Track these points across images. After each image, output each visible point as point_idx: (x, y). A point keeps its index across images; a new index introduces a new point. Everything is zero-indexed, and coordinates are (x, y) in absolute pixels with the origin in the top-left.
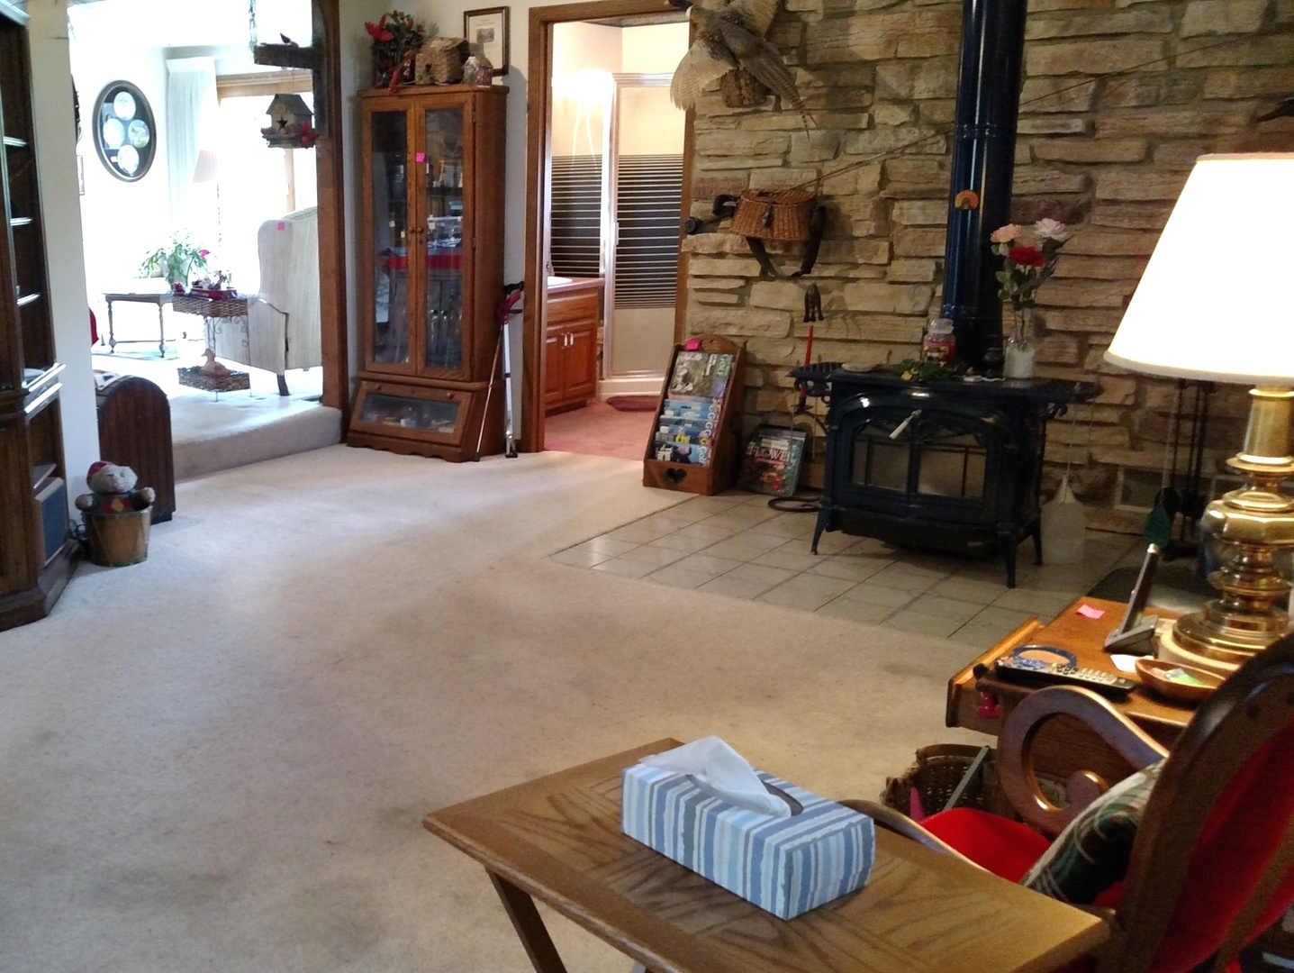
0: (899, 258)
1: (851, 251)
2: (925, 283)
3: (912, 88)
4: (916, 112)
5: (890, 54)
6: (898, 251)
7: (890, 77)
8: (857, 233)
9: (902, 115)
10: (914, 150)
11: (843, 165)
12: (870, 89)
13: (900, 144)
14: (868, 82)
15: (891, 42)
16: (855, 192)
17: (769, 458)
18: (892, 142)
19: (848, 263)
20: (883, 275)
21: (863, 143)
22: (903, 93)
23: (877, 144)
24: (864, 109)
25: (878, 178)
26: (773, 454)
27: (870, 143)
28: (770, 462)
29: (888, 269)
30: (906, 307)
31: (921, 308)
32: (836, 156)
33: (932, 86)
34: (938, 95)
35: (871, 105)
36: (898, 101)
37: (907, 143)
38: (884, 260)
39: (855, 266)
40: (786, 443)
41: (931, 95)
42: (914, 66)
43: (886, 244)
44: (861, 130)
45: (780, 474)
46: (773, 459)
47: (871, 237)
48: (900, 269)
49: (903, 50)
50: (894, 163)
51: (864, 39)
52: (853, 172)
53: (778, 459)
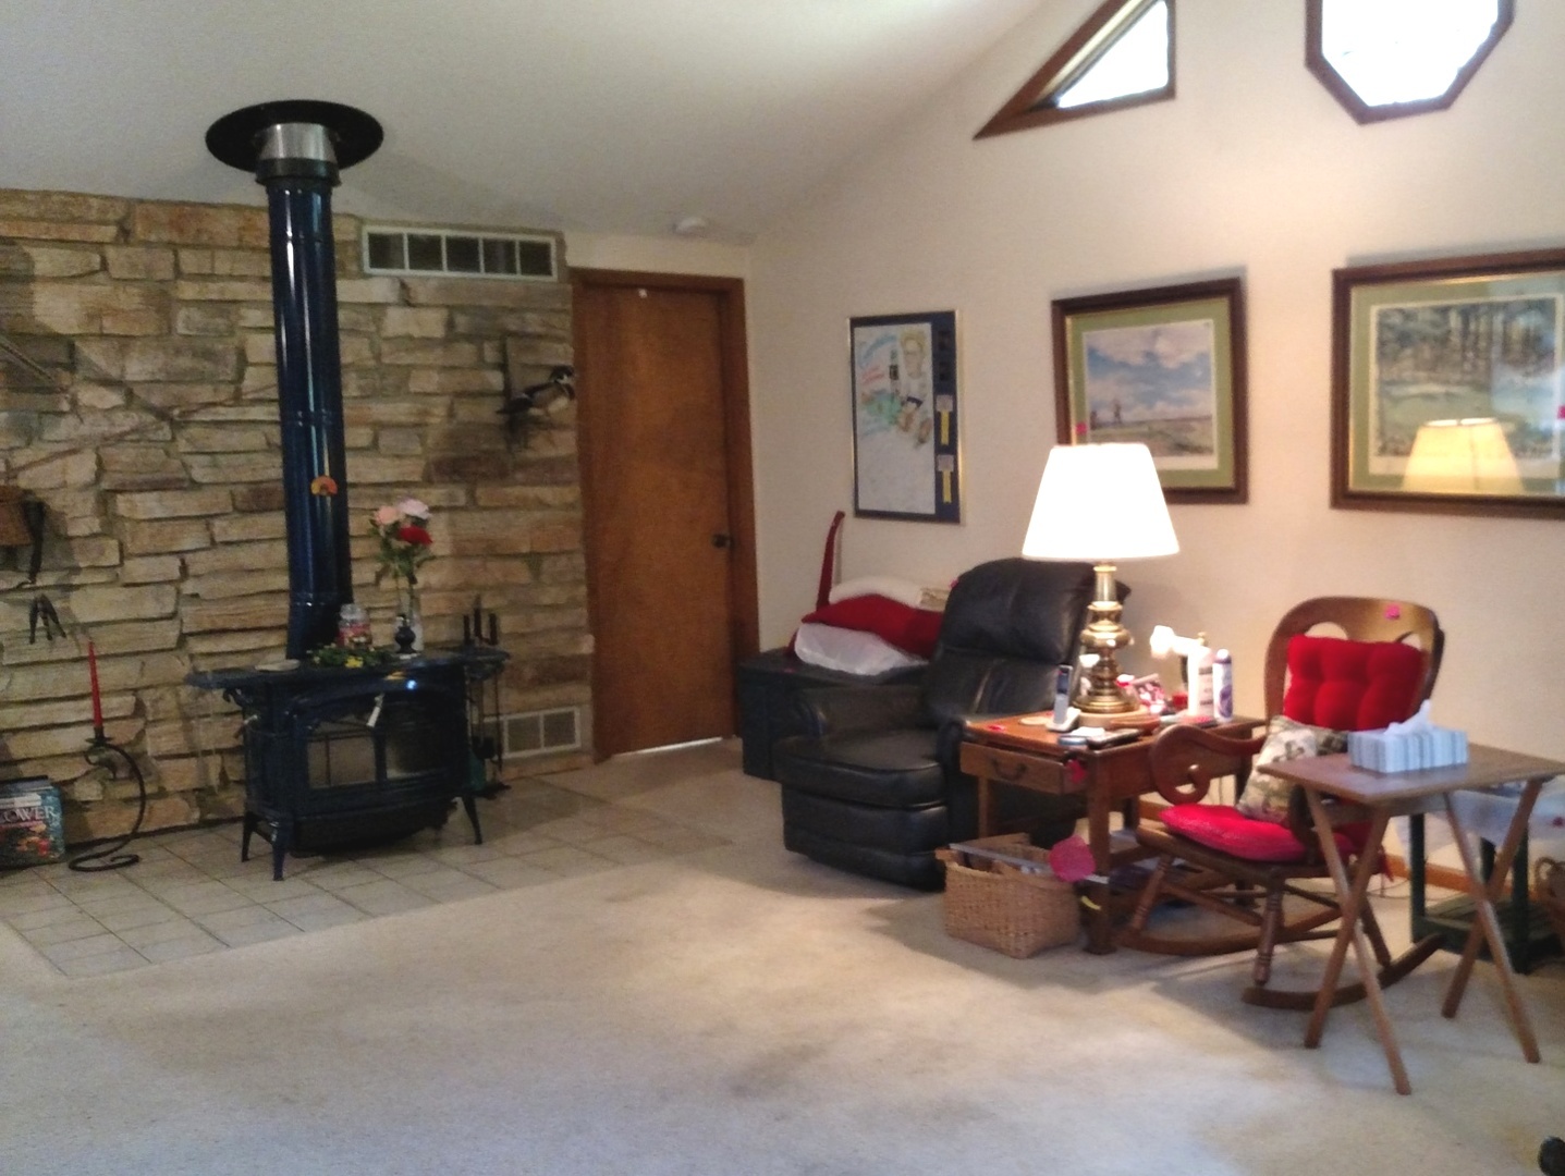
0: (133, 556)
1: (69, 554)
2: (170, 582)
3: (123, 369)
4: (130, 395)
5: (94, 329)
6: (131, 547)
7: (93, 353)
8: (72, 532)
9: (114, 398)
10: (134, 437)
11: (43, 455)
12: (72, 367)
13: (118, 430)
14: (64, 359)
15: (94, 315)
16: (64, 485)
17: (20, 820)
18: (104, 428)
19: (66, 569)
20: (114, 577)
21: (65, 428)
22: (114, 373)
23: (85, 429)
24: (64, 390)
25: (95, 468)
26: (26, 815)
27: (76, 428)
28: (22, 825)
29: (118, 570)
30: (150, 609)
31: (169, 609)
32: (28, 444)
33: (149, 368)
34: (157, 377)
35: (72, 384)
36: (107, 383)
37: (127, 428)
38: (115, 560)
39: (76, 570)
40: (36, 797)
41: (148, 377)
42: (124, 342)
43: (114, 543)
44: (62, 414)
45: (44, 835)
46: (27, 820)
47: (94, 536)
48: (138, 569)
49: (109, 326)
50: (110, 450)
51: (56, 309)
52: (58, 462)
53: (33, 819)
